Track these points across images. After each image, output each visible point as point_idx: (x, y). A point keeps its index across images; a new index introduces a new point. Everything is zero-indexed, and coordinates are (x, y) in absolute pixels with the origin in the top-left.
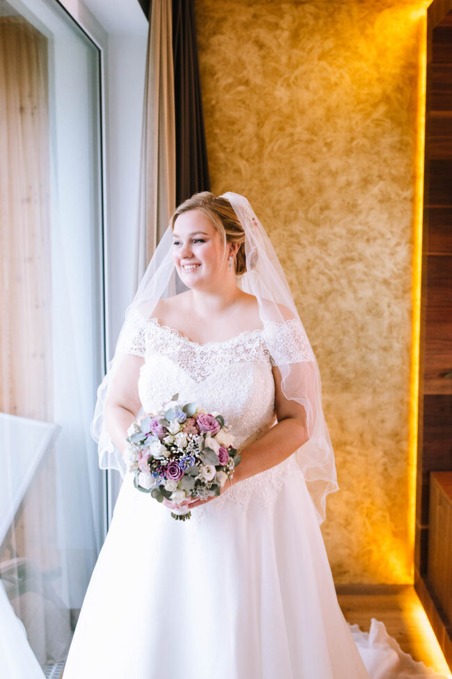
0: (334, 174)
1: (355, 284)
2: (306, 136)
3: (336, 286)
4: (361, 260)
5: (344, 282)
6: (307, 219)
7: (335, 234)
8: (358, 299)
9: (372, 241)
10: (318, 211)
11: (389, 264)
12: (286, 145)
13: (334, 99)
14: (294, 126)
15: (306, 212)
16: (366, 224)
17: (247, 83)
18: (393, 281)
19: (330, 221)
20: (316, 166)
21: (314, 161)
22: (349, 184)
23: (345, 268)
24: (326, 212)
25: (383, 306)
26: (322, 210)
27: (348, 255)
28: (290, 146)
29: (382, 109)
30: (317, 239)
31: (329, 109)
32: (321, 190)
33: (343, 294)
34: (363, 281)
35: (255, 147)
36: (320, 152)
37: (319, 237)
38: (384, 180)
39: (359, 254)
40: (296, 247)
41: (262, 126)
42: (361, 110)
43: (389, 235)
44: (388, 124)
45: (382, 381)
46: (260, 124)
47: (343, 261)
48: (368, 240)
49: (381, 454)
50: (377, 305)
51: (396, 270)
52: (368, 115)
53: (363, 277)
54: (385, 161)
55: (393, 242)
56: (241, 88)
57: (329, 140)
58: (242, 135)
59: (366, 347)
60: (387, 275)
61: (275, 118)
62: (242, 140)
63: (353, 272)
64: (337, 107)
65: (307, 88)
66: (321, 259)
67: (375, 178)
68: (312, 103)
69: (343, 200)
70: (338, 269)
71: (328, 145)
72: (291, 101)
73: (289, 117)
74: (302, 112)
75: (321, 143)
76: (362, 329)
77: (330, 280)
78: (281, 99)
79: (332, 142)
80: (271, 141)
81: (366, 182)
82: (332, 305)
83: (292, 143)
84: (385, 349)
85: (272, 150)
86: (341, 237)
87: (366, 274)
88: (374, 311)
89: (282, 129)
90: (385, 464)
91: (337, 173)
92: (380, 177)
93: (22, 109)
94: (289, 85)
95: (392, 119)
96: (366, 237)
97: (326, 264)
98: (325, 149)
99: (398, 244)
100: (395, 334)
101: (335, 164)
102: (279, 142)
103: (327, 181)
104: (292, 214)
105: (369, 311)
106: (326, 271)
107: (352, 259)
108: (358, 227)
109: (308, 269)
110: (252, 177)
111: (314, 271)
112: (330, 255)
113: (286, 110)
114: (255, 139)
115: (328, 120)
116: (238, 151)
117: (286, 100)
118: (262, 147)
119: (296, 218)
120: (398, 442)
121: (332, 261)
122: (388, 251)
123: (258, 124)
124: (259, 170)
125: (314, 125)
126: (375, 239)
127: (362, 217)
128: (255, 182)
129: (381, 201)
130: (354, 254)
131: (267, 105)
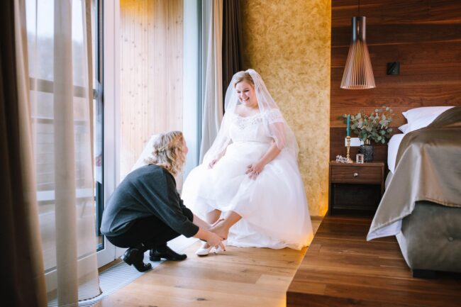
0: (295, 38)
1: (304, 84)
2: (283, 23)
3: (296, 85)
4: (307, 73)
5: (299, 83)
6: (284, 58)
7: (296, 64)
8: (306, 91)
9: (311, 66)
10: (288, 54)
11: (319, 75)
12: (275, 28)
13: (295, 7)
14: (279, 20)
15: (284, 55)
16: (309, 58)
17: (260, 4)
19: (294, 58)
20: (288, 35)
21: (287, 33)
22: (301, 42)
23: (300, 77)
24: (292, 55)
25: (317, 93)
26: (290, 53)
27: (301, 72)
29: (315, 10)
30: (288, 66)
31: (293, 12)
32: (290, 45)
33: (299, 89)
34: (308, 82)
35: (263, 29)
36: (289, 29)
38: (316, 40)
39: (306, 71)
40: (280, 69)
42: (306, 11)
43: (319, 63)
44: (318, 16)
46: (265, 20)
47: (299, 74)
50: (314, 92)
52: (309, 13)
54: (317, 31)
55: (321, 65)
56: (258, 6)
58: (258, 25)
59: (309, 111)
60: (318, 80)
61: (271, 17)
62: (258, 27)
63: (304, 79)
64: (297, 11)
65: (284, 4)
66: (290, 74)
67: (313, 39)
68: (286, 10)
69: (299, 49)
70: (297, 78)
71: (293, 26)
72: (277, 10)
73: (277, 16)
74: (282, 14)
75: (290, 26)
77: (294, 83)
78: (274, 9)
80: (269, 26)
81: (309, 41)
82: (295, 94)
83: (278, 27)
84: (317, 112)
85: (270, 30)
86: (298, 64)
87: (309, 79)
89: (274, 21)
92: (315, 38)
93: (177, 22)
94: (277, 4)
95: (320, 14)
96: (309, 64)
97: (292, 76)
98: (291, 29)
99: (323, 66)
100: (322, 105)
101: (296, 34)
102: (273, 27)
103: (293, 41)
104: (278, 56)
105: (310, 95)
106: (292, 79)
107: (303, 74)
108: (306, 60)
109: (285, 78)
110: (262, 42)
111: (287, 79)
112: (293, 72)
113: (276, 14)
114: (263, 26)
115: (293, 16)
116: (256, 32)
118: (266, 29)
119: (280, 57)
120: (323, 153)
121: (295, 74)
122: (318, 69)
124: (265, 39)
125: (287, 19)
127: (307, 56)
128: (263, 44)
129: (315, 49)
130: (304, 71)
131: (268, 12)
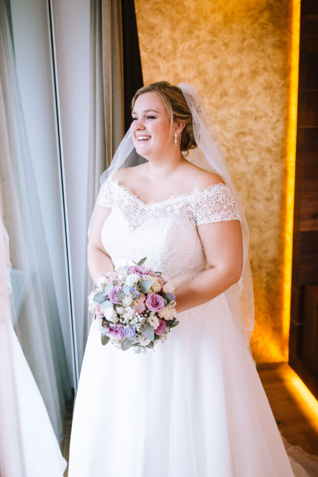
0: (230, 68)
1: (246, 152)
2: (209, 37)
3: (232, 154)
4: (250, 134)
5: (238, 151)
6: (211, 104)
7: (231, 115)
8: (249, 164)
9: (258, 119)
10: (219, 97)
11: (271, 136)
12: (193, 45)
13: (230, 7)
14: (200, 30)
15: (210, 98)
16: (255, 106)
18: (274, 149)
19: (228, 104)
20: (217, 61)
21: (215, 57)
22: (241, 75)
23: (239, 140)
24: (225, 98)
25: (267, 167)
26: (222, 96)
27: (241, 130)
28: (196, 46)
29: (266, 15)
30: (218, 119)
31: (226, 16)
32: (220, 81)
33: (237, 160)
34: (252, 150)
35: (170, 46)
36: (219, 50)
37: (220, 117)
38: (268, 71)
39: (250, 129)
41: (175, 30)
42: (251, 16)
43: (271, 114)
44: (271, 27)
45: (266, 222)
47: (237, 135)
48: (256, 119)
49: (265, 274)
50: (262, 167)
51: (276, 141)
52: (256, 20)
53: (252, 147)
54: (268, 56)
55: (274, 119)
57: (226, 41)
58: (160, 38)
59: (255, 199)
60: (270, 144)
61: (185, 24)
62: (159, 42)
63: (245, 143)
64: (232, 13)
66: (222, 134)
67: (261, 71)
68: (213, 11)
69: (238, 88)
70: (234, 142)
71: (226, 45)
72: (197, 9)
73: (196, 22)
74: (206, 18)
75: (220, 43)
76: (252, 185)
77: (228, 150)
78: (190, 8)
79: (228, 42)
80: (182, 41)
81: (254, 73)
83: (199, 44)
84: (268, 200)
85: (183, 50)
86: (236, 117)
87: (254, 144)
88: (260, 172)
89: (190, 32)
90: (267, 282)
91: (233, 67)
92: (265, 69)
95: (274, 23)
96: (254, 116)
98: (223, 48)
99: (278, 121)
100: (275, 188)
101: (231, 60)
102: (189, 43)
103: (225, 73)
105: (257, 172)
106: (225, 143)
107: (244, 134)
108: (248, 109)
110: (168, 72)
112: (228, 131)
113: (193, 17)
114: (169, 41)
115: (225, 24)
116: (157, 51)
117: (193, 8)
118: (175, 48)
120: (277, 266)
121: (229, 135)
122: (270, 126)
123: (172, 29)
124: (174, 66)
125: (215, 29)
126: (261, 117)
127: (251, 101)
128: (171, 75)
129: (265, 88)
130: (246, 130)
131: (178, 12)
